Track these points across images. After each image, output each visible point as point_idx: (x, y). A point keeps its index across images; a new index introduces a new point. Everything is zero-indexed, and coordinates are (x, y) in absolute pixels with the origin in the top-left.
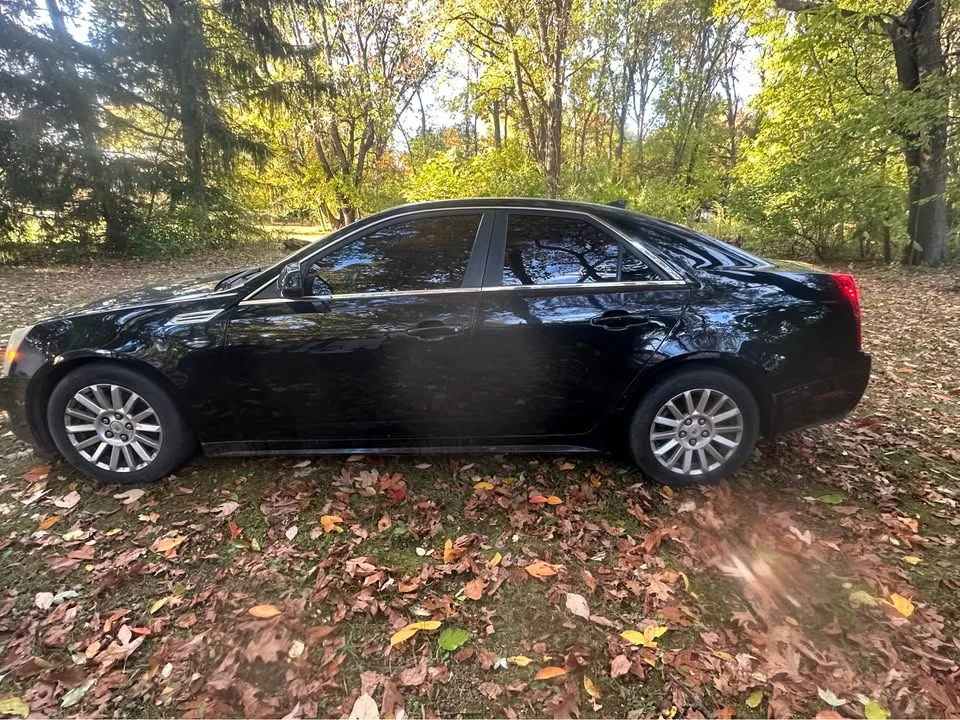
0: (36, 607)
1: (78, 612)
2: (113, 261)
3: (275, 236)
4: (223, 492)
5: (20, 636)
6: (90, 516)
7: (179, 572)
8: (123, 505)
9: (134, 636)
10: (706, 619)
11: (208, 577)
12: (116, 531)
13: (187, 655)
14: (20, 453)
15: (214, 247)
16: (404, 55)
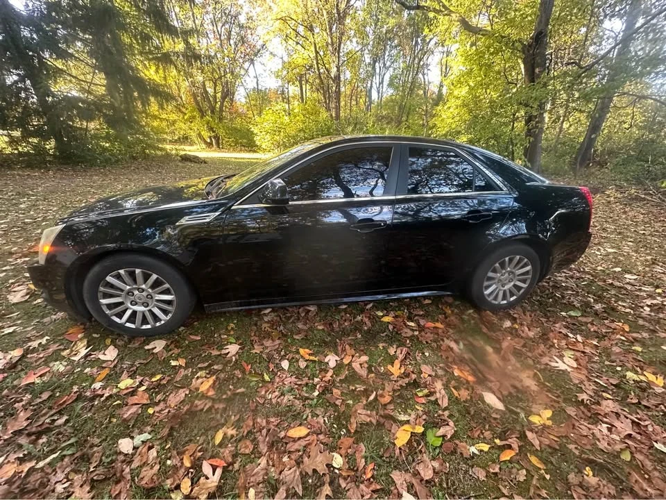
0: (121, 453)
1: (158, 452)
2: (65, 167)
3: (174, 152)
4: (222, 337)
5: (118, 482)
6: (132, 366)
7: (221, 406)
8: (153, 353)
9: (214, 469)
10: (565, 400)
11: (243, 407)
12: (158, 377)
13: (261, 478)
14: (54, 317)
15: (135, 158)
16: (243, 40)
